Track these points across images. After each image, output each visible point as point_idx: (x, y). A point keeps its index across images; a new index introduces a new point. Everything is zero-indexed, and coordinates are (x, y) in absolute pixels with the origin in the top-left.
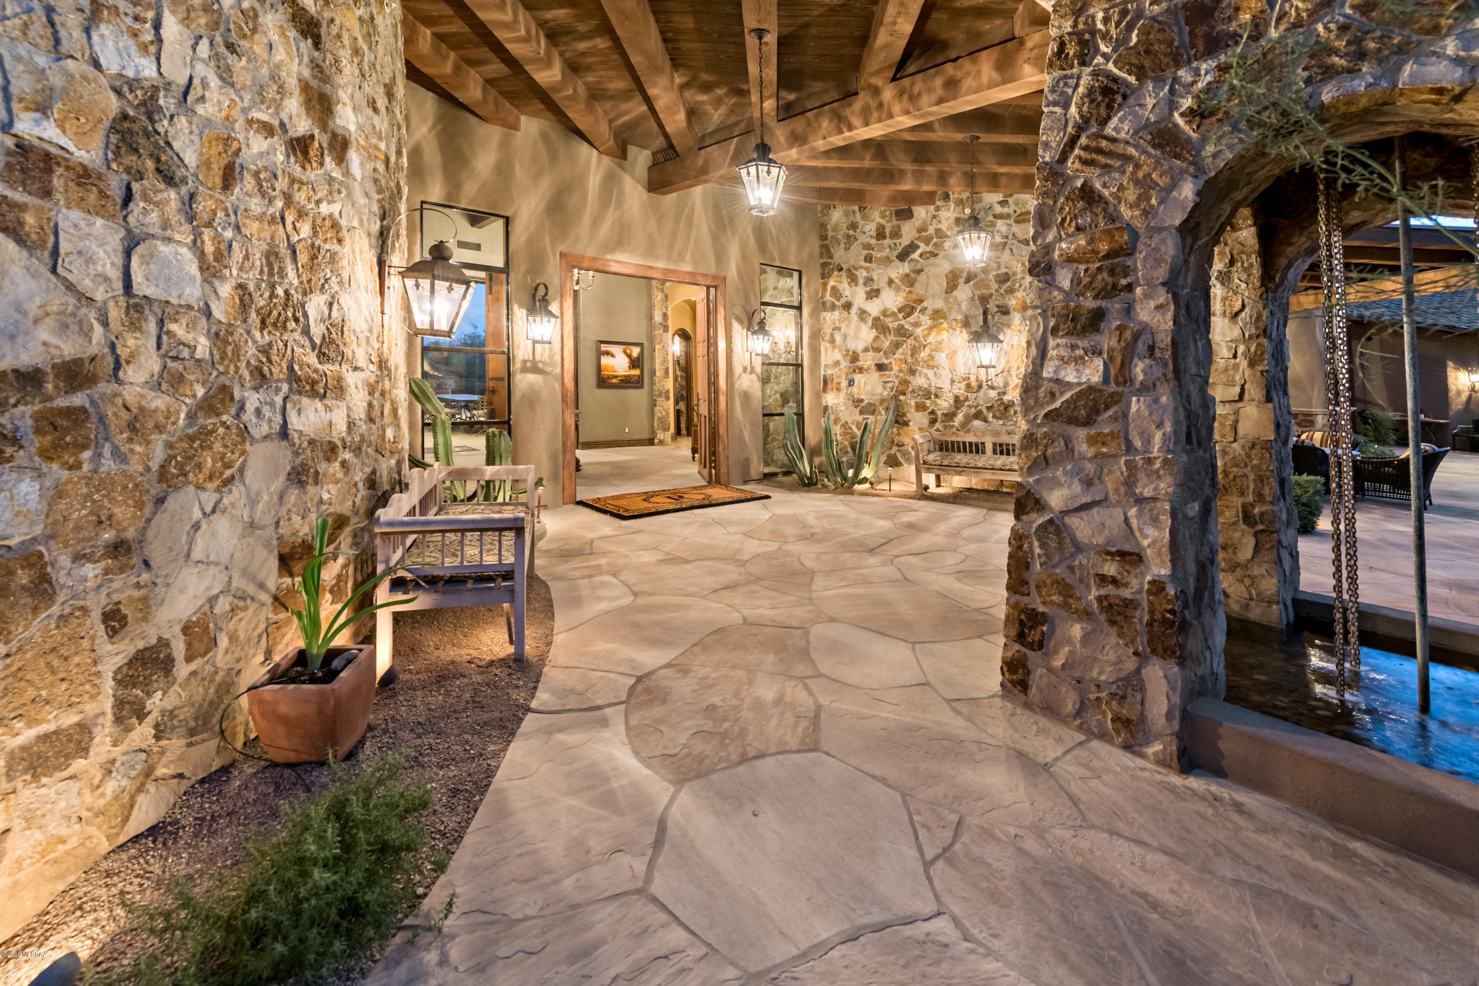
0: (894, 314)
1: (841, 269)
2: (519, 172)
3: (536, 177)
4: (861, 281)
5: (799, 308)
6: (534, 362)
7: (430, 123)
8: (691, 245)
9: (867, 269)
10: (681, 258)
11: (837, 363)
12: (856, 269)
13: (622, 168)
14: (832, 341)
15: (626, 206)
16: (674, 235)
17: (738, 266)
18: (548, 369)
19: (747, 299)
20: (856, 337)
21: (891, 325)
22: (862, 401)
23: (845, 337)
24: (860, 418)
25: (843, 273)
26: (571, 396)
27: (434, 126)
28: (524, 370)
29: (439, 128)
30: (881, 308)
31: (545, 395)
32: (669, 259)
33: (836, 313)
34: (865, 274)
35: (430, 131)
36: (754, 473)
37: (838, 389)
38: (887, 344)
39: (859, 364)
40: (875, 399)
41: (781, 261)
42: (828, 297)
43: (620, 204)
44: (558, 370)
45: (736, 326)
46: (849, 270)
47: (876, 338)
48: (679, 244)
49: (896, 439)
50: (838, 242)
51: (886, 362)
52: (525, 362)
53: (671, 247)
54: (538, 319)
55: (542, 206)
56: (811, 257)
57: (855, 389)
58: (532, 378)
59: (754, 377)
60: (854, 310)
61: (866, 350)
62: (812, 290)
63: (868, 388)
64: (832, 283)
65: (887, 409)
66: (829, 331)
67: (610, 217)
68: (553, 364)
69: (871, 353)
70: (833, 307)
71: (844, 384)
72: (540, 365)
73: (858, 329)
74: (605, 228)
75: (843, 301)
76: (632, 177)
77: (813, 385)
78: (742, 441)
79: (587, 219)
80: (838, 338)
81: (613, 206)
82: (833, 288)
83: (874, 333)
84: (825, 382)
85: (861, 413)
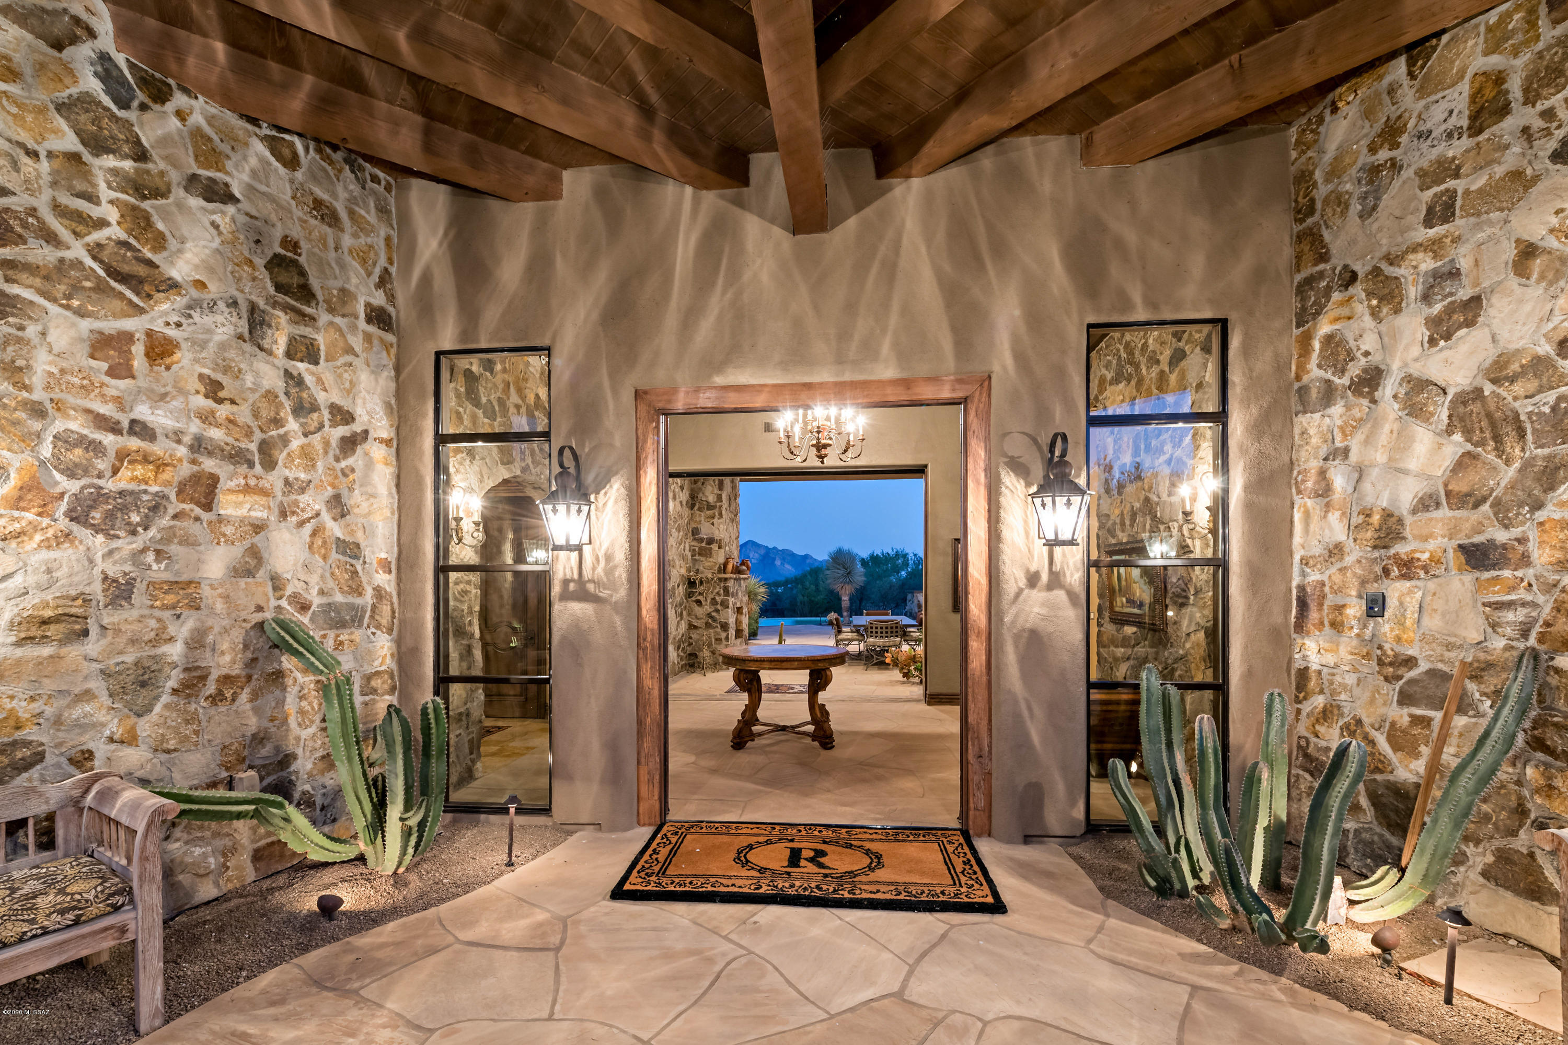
0: (1539, 365)
1: (1350, 278)
2: (561, 266)
3: (586, 270)
4: (1413, 291)
5: (1220, 417)
6: (581, 581)
7: (441, 232)
8: (894, 320)
9: (1434, 247)
10: (869, 351)
11: (1335, 551)
12: (1393, 260)
13: (740, 203)
14: (1324, 491)
15: (747, 276)
16: (851, 308)
17: (1016, 341)
18: (604, 593)
19: (1042, 413)
20: (1395, 469)
21: (1524, 408)
22: (1410, 662)
23: (1360, 472)
24: (1402, 716)
25: (1358, 290)
26: (652, 639)
27: (446, 234)
28: (566, 596)
29: (451, 234)
30: (1488, 354)
31: (598, 637)
32: (840, 360)
33: (1337, 410)
34: (1427, 263)
35: (440, 244)
36: (1053, 820)
37: (1337, 626)
38: (1510, 473)
39: (1402, 549)
40: (1452, 662)
41: (1152, 305)
42: (1315, 372)
43: (734, 275)
44: (621, 593)
45: (1011, 483)
46: (1376, 272)
47: (1465, 462)
48: (862, 325)
49: (1536, 805)
50: (1340, 202)
51: (1501, 536)
52: (566, 582)
53: (844, 336)
54: (562, 508)
55: (595, 316)
56: (1260, 275)
57: (1386, 627)
58: (576, 607)
59: (1060, 595)
60: (1389, 388)
61: (1426, 504)
62: (1264, 363)
63: (1432, 623)
64: (1324, 328)
65: (1499, 697)
66: (1314, 465)
67: (716, 303)
68: (612, 586)
69: (1444, 512)
70: (1329, 394)
71: (1355, 610)
72: (591, 587)
73: (1402, 443)
74: (705, 328)
75: (1354, 370)
76: (761, 215)
77: (1259, 611)
78: (1022, 744)
79: (671, 319)
80: (1339, 481)
81: (720, 281)
82: (1329, 339)
83: (1457, 443)
84: (1303, 604)
85: (1405, 699)
